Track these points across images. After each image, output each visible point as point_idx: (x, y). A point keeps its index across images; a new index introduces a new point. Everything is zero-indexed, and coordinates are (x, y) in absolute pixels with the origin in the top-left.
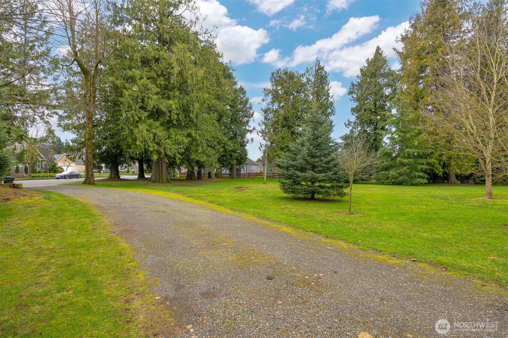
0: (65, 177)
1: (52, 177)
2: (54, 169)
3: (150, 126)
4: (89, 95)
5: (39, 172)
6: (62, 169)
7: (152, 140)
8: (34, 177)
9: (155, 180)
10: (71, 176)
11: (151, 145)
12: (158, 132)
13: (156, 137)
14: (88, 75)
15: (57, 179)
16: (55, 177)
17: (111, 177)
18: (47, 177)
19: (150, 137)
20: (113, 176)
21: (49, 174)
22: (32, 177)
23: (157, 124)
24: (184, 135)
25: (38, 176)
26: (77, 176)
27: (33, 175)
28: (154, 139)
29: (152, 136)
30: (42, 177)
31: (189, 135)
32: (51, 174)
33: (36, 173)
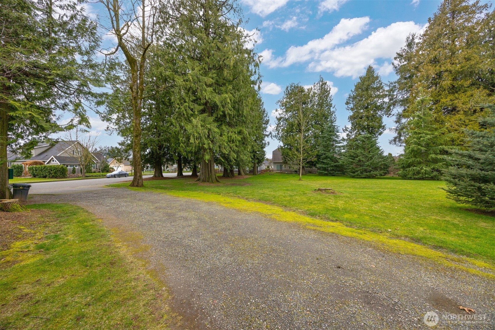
0: (114, 176)
1: (104, 176)
2: (106, 169)
3: (204, 121)
4: (135, 87)
5: (94, 172)
6: (113, 169)
7: (207, 136)
8: (88, 177)
9: (204, 179)
10: (120, 175)
11: (206, 142)
12: (212, 127)
13: (210, 132)
14: (134, 64)
15: (108, 178)
16: (106, 176)
17: (155, 176)
18: (99, 176)
19: (204, 133)
20: (157, 175)
21: (101, 173)
22: (86, 176)
23: (211, 119)
24: (235, 132)
25: (92, 176)
26: (125, 175)
27: (87, 174)
28: (209, 136)
29: (206, 131)
30: (95, 176)
31: (240, 133)
32: (103, 174)
33: (92, 173)
